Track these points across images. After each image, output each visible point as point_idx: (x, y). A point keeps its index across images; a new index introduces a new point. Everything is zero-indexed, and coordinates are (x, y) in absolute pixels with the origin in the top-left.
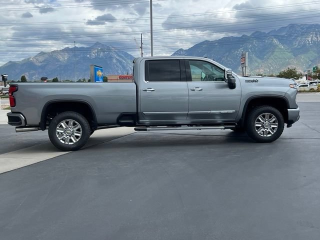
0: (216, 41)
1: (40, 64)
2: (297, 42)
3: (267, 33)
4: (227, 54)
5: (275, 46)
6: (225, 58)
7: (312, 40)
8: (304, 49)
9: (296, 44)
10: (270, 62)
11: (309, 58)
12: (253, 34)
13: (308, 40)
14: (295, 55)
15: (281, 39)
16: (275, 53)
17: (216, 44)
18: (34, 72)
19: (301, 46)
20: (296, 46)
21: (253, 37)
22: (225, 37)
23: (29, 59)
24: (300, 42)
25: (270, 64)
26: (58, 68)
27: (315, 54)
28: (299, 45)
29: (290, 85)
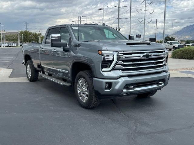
29: (99, 51)
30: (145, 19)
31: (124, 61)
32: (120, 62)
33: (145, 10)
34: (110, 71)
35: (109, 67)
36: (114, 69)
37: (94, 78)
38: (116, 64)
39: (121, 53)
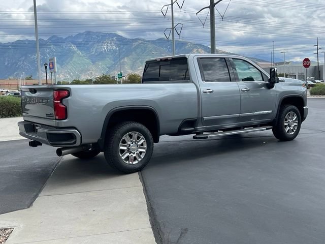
0: (9, 43)
2: (94, 49)
3: (64, 38)
4: (23, 58)
5: (74, 52)
6: (22, 62)
7: (107, 48)
8: (101, 56)
9: (93, 51)
10: (70, 67)
11: (106, 65)
12: (50, 39)
13: (104, 48)
14: (94, 62)
15: (79, 45)
16: (74, 59)
17: (10, 47)
19: (98, 53)
20: (93, 53)
21: (50, 41)
22: (19, 40)
24: (96, 49)
25: (70, 70)
27: (112, 62)
28: (96, 52)
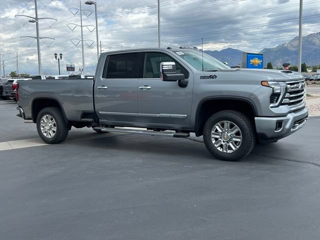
1: (294, 49)
18: (287, 57)
23: (283, 45)
26: (314, 53)
29: (262, 82)
30: (82, 41)
31: (291, 93)
32: (288, 95)
33: (82, 26)
34: (278, 106)
35: (277, 101)
36: (281, 104)
37: (256, 118)
38: (284, 98)
39: (289, 84)
